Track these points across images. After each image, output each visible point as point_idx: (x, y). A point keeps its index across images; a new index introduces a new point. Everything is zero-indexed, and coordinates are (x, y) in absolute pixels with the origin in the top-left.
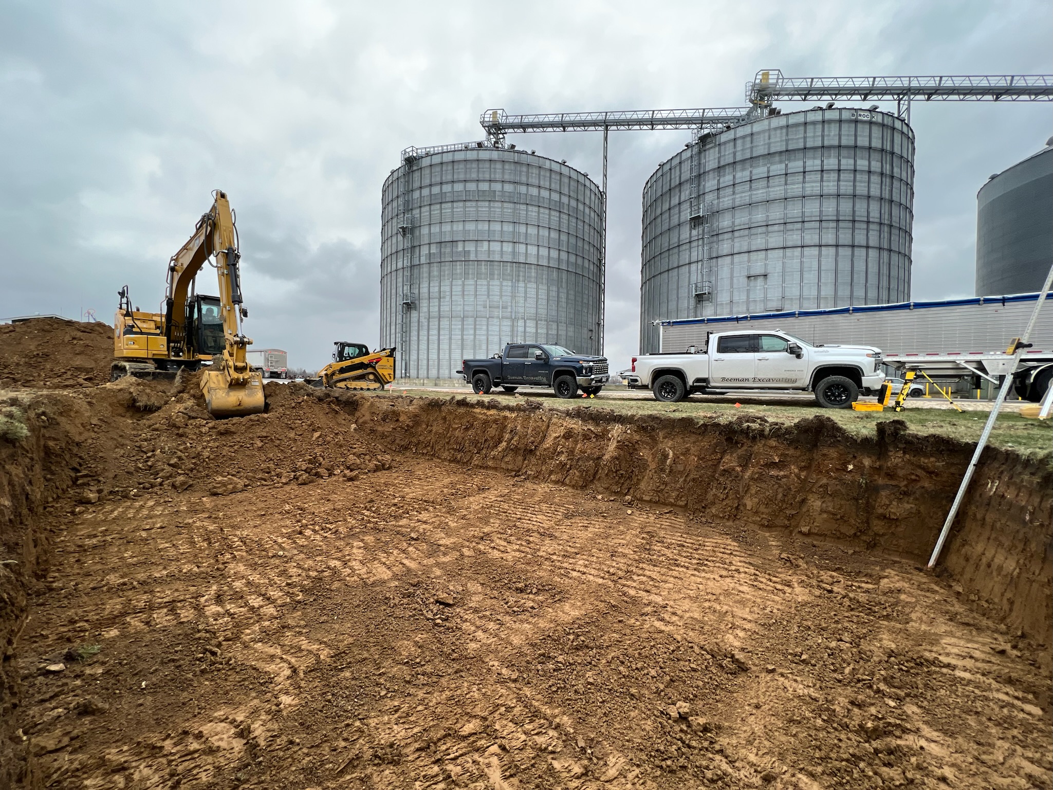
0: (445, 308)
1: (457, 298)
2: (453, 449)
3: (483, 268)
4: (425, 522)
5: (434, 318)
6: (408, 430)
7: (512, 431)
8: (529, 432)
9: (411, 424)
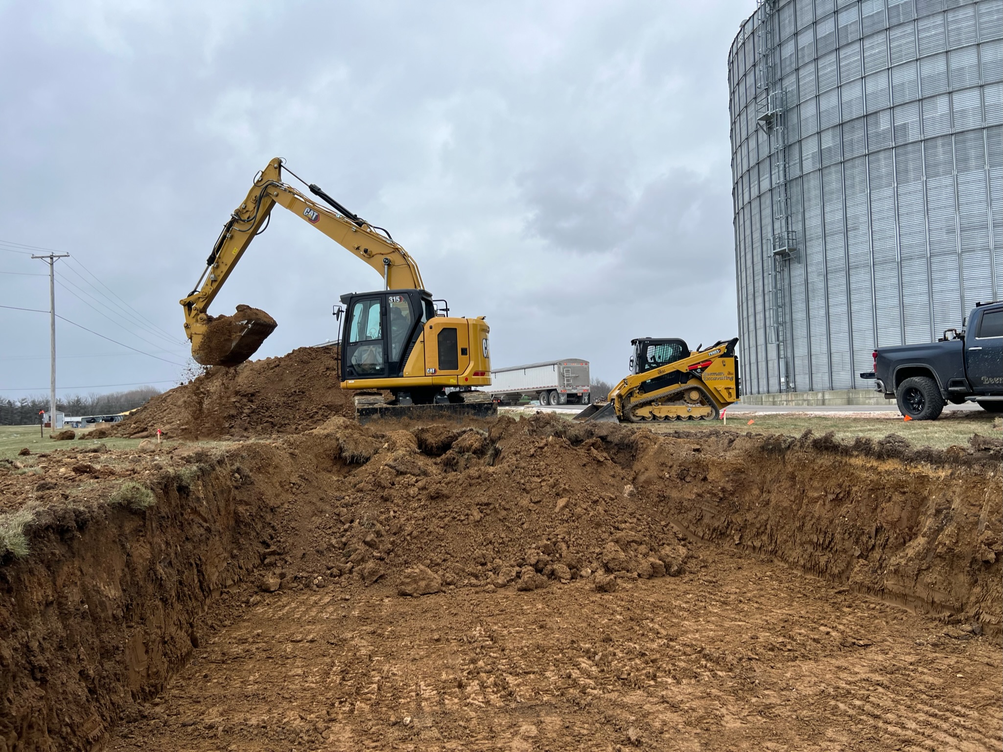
0: (860, 248)
1: (885, 225)
2: (811, 542)
3: (940, 153)
4: (674, 707)
5: (836, 271)
6: (724, 498)
7: (938, 512)
8: (983, 514)
9: (729, 487)
